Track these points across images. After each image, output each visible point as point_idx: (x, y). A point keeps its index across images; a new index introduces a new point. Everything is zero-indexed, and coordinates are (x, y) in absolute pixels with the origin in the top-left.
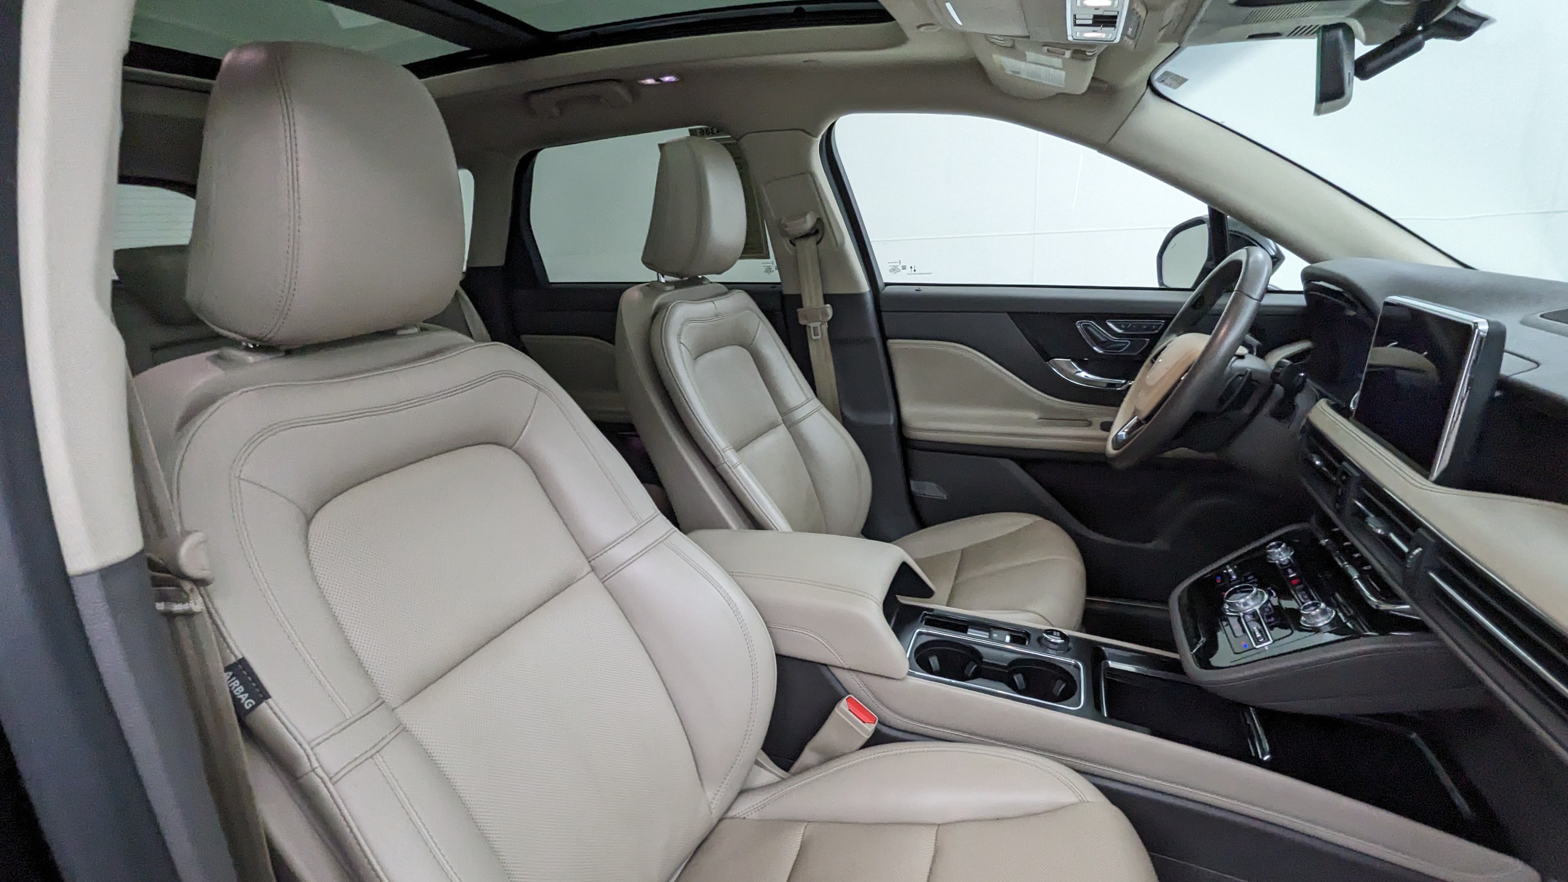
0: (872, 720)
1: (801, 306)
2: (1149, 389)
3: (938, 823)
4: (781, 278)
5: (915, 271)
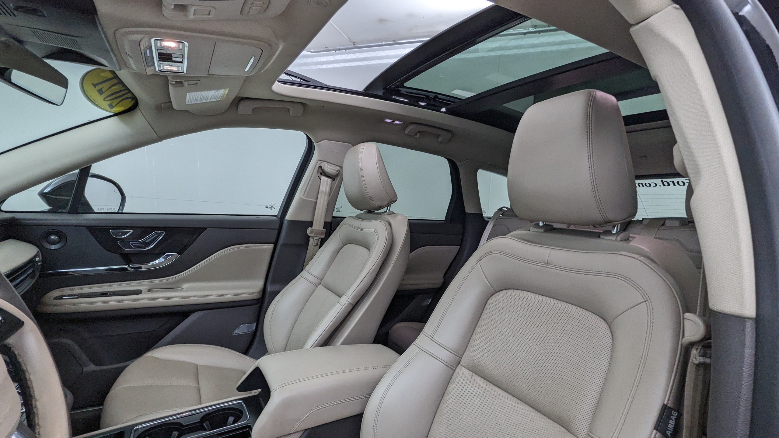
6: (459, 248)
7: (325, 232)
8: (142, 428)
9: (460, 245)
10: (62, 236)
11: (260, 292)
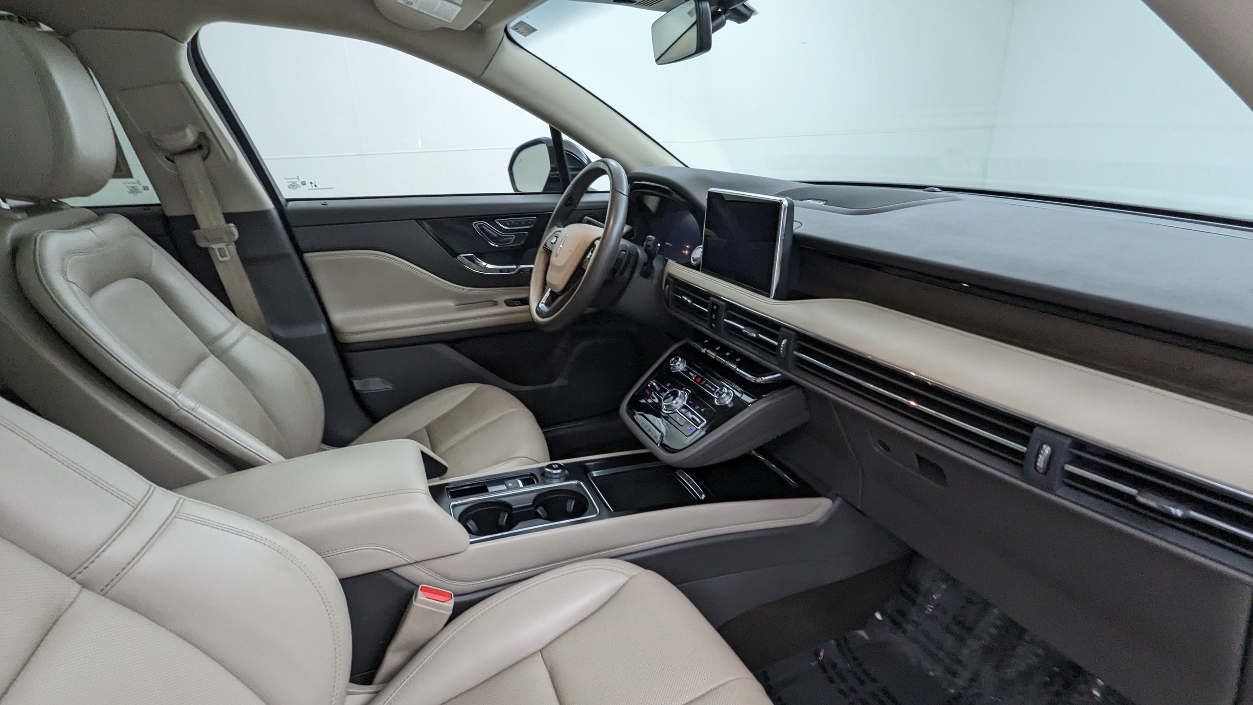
0: (449, 597)
1: (197, 227)
2: (559, 269)
3: (539, 648)
4: (160, 199)
5: (316, 186)
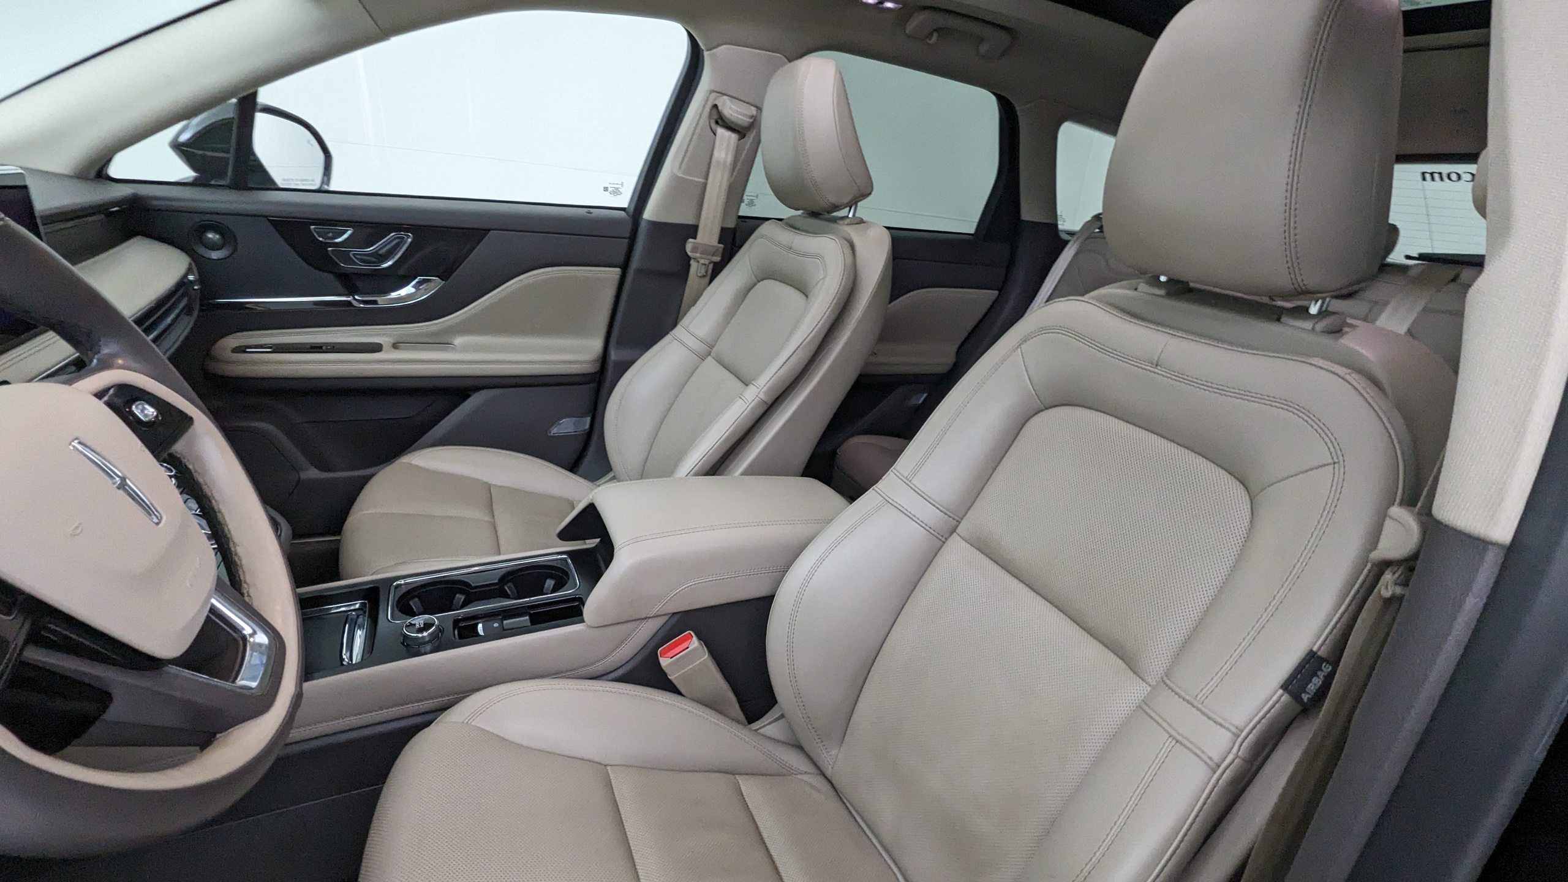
6: (996, 295)
7: (721, 250)
8: (406, 584)
9: (1000, 290)
10: (228, 237)
11: (598, 360)
